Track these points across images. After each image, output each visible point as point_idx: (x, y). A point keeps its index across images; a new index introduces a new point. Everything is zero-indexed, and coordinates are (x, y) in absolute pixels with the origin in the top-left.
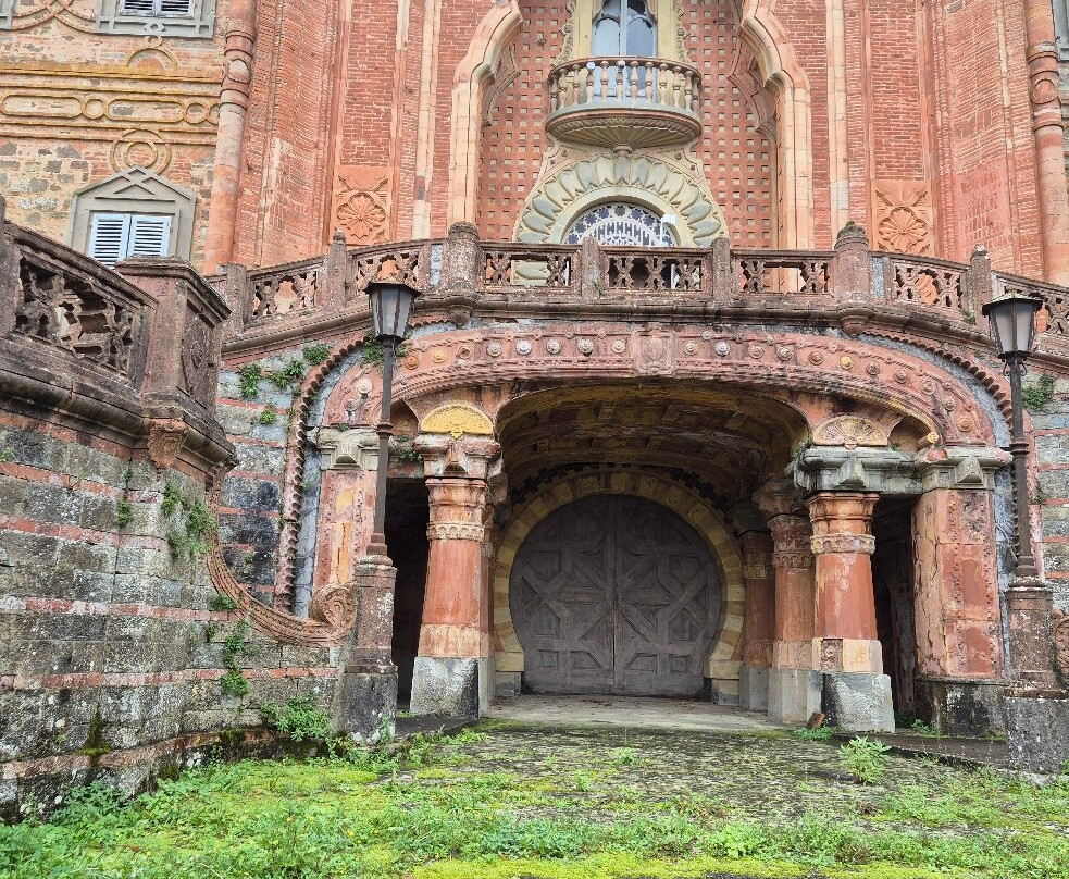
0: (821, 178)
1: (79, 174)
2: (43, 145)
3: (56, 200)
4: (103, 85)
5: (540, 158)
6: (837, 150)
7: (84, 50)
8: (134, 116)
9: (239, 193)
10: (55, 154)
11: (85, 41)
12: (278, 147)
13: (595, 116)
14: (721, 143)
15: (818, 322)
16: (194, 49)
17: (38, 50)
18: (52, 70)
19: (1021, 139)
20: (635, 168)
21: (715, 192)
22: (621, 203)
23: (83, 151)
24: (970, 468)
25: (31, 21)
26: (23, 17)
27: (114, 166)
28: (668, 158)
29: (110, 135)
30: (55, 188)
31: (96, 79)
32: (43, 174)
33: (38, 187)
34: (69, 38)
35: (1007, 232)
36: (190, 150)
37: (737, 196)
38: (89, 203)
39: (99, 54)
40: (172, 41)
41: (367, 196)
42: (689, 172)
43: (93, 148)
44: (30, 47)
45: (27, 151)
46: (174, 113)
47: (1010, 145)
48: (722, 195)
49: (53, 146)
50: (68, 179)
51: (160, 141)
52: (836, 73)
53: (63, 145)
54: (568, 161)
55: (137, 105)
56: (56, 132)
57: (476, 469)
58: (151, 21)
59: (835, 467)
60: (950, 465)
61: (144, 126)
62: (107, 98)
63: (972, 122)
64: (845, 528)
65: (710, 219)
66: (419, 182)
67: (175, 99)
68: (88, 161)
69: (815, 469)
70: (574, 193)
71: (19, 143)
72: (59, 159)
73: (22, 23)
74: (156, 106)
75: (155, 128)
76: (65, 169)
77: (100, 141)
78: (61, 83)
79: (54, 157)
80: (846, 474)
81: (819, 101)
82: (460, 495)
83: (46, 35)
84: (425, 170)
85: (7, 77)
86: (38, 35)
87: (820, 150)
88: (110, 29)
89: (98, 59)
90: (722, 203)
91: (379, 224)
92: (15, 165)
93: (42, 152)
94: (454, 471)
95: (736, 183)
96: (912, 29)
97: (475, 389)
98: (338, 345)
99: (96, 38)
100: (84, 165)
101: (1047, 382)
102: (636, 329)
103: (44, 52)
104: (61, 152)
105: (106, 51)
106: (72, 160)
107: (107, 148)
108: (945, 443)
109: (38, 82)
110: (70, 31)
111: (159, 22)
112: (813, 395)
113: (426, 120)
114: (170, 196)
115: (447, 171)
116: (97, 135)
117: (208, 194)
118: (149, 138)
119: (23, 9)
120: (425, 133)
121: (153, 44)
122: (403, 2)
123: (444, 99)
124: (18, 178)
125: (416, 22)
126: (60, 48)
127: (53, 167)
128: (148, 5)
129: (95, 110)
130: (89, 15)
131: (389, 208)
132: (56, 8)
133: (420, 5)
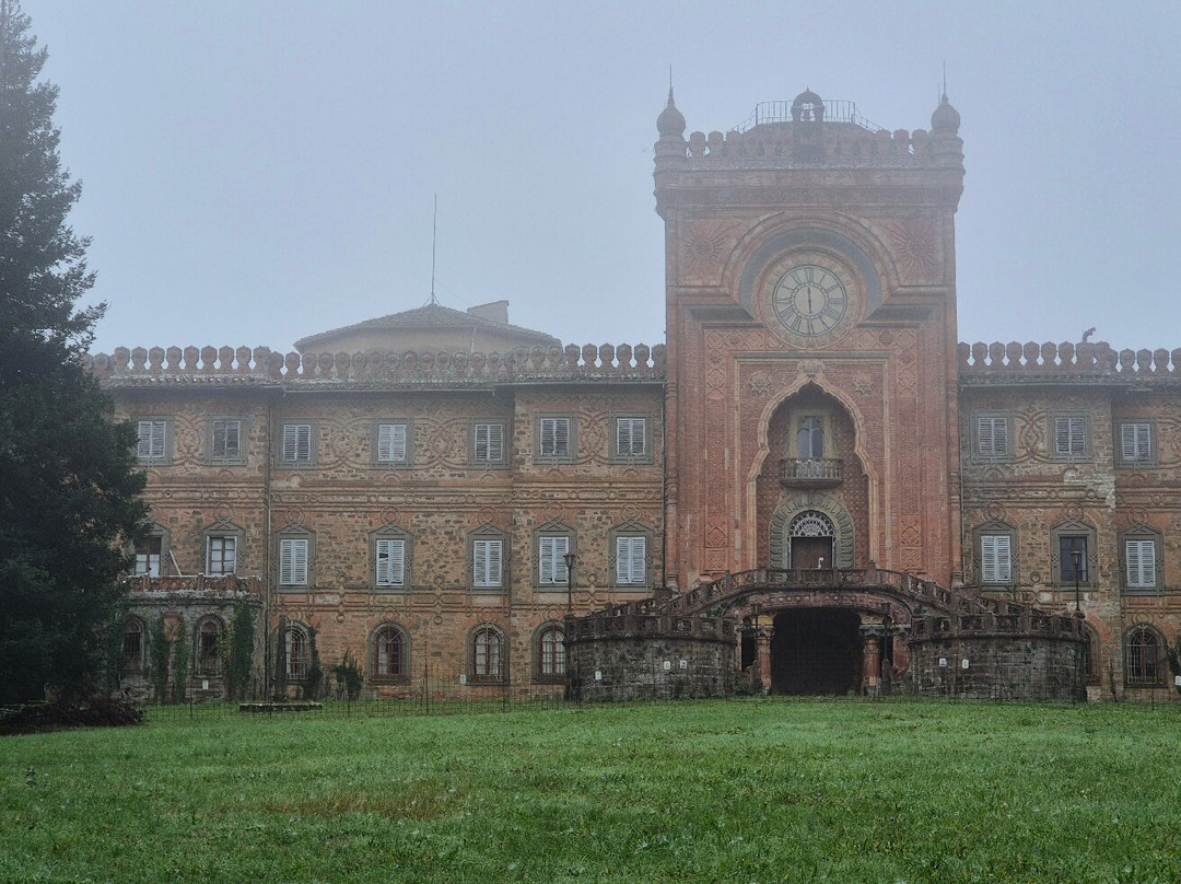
0: (882, 513)
1: (609, 521)
2: (595, 510)
3: (602, 532)
4: (614, 485)
5: (778, 495)
6: (887, 504)
7: (604, 471)
8: (627, 497)
9: (678, 535)
10: (600, 514)
11: (605, 467)
12: (689, 517)
13: (800, 482)
14: (851, 485)
15: (863, 590)
16: (647, 469)
17: (588, 471)
18: (598, 480)
19: (944, 508)
20: (817, 498)
21: (848, 508)
22: (811, 513)
23: (610, 512)
24: (902, 631)
25: (584, 460)
26: (582, 458)
27: (622, 518)
28: (830, 494)
29: (619, 505)
30: (601, 528)
31: (611, 483)
32: (596, 522)
33: (595, 527)
34: (599, 466)
36: (649, 510)
37: (857, 508)
38: (615, 533)
39: (611, 472)
40: (637, 466)
41: (718, 529)
42: (838, 499)
43: (614, 511)
44: (585, 471)
45: (590, 513)
46: (642, 495)
49: (599, 511)
50: (605, 523)
51: (638, 507)
52: (887, 473)
53: (602, 510)
54: (790, 496)
55: (627, 492)
56: (598, 506)
57: (768, 634)
58: (630, 458)
59: (868, 630)
60: (898, 629)
61: (631, 501)
62: (617, 491)
64: (871, 647)
65: (847, 519)
66: (736, 522)
67: (642, 490)
68: (612, 516)
69: (863, 631)
70: (792, 509)
71: (587, 510)
72: (601, 516)
73: (581, 461)
74: (635, 493)
75: (636, 502)
76: (604, 520)
77: (616, 508)
78: (599, 485)
80: (870, 632)
81: (881, 483)
82: (764, 642)
83: (590, 465)
84: (738, 517)
85: (579, 484)
86: (587, 466)
87: (882, 504)
88: (615, 462)
89: (611, 474)
92: (585, 519)
93: (596, 513)
94: (762, 635)
97: (767, 612)
98: (730, 602)
99: (609, 466)
100: (610, 518)
101: (921, 607)
102: (812, 594)
103: (591, 472)
104: (602, 513)
105: (614, 471)
106: (606, 516)
107: (618, 511)
108: (895, 623)
109: (590, 485)
110: (599, 463)
111: (632, 458)
112: (862, 611)
113: (737, 497)
114: (643, 529)
115: (745, 517)
116: (614, 505)
117: (657, 527)
118: (633, 506)
119: (580, 455)
120: (738, 503)
121: (631, 467)
122: (726, 451)
123: (744, 489)
124: (587, 524)
125: (732, 458)
126: (596, 470)
127: (600, 519)
128: (627, 450)
129: (612, 495)
130: (606, 456)
131: (726, 533)
132: (592, 454)
133: (732, 451)
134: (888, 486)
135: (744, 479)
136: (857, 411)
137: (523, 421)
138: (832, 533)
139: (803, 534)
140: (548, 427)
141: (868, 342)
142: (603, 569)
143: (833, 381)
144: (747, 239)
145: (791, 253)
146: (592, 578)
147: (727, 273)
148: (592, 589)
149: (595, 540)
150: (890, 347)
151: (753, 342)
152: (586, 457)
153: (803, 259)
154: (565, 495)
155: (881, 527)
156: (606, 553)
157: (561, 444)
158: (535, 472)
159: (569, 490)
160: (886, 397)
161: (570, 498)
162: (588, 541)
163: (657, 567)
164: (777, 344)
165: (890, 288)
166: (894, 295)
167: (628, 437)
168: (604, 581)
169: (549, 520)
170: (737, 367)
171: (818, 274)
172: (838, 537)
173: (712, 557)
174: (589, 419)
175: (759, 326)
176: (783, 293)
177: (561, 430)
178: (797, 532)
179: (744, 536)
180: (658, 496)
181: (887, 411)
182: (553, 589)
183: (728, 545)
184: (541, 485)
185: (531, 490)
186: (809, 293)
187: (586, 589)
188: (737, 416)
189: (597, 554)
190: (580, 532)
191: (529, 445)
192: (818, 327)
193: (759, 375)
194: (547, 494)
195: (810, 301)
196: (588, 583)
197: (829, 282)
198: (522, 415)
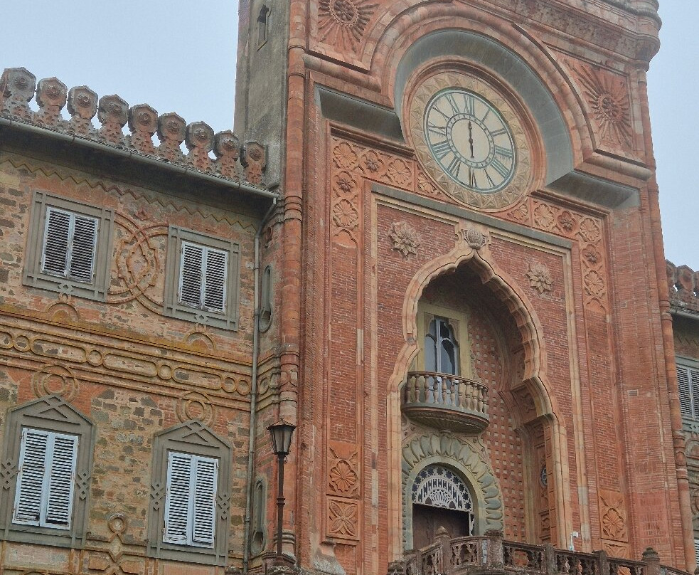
1: (156, 419)
2: (132, 394)
3: (142, 437)
4: (169, 355)
6: (580, 467)
7: (155, 326)
8: (190, 381)
10: (140, 402)
11: (155, 319)
14: (496, 435)
16: (225, 337)
17: (125, 321)
18: (135, 338)
20: (452, 445)
21: (495, 468)
22: (443, 467)
23: (159, 402)
25: (120, 299)
26: (115, 294)
27: (179, 417)
28: (470, 441)
29: (175, 393)
30: (141, 429)
31: (164, 350)
32: (133, 417)
33: (130, 426)
34: (145, 316)
35: (667, 536)
36: (227, 411)
37: (505, 472)
38: (164, 442)
39: (165, 330)
40: (211, 329)
41: (345, 462)
42: (480, 452)
43: (165, 402)
44: (119, 318)
45: (121, 398)
46: (216, 383)
47: (666, 486)
48: (498, 471)
49: (139, 397)
50: (150, 422)
51: (209, 402)
52: (577, 419)
53: (145, 396)
54: (415, 434)
55: (191, 373)
56: (139, 386)
58: (199, 313)
61: (197, 390)
62: (174, 366)
63: (645, 465)
66: (373, 456)
67: (217, 373)
68: (163, 411)
70: (419, 457)
71: (116, 391)
72: (143, 407)
73: (114, 299)
74: (203, 375)
75: (206, 392)
76: (147, 415)
77: (169, 397)
78: (142, 349)
79: (139, 405)
81: (570, 435)
83: (129, 311)
84: (376, 449)
85: (105, 339)
86: (124, 310)
87: (572, 465)
88: (173, 315)
89: (165, 334)
90: (498, 475)
91: (353, 483)
92: (113, 407)
93: (132, 400)
95: (505, 463)
96: (611, 398)
99: (163, 319)
100: (159, 413)
103: (129, 323)
104: (145, 402)
105: (170, 329)
106: (151, 408)
107: (174, 403)
109: (126, 346)
110: (146, 310)
111: (205, 314)
113: (374, 414)
114: (216, 443)
115: (385, 451)
116: (166, 391)
117: (239, 444)
118: (201, 400)
119: (114, 289)
120: (374, 423)
121: (201, 330)
122: (360, 333)
123: (382, 401)
124: (116, 419)
125: (367, 347)
126: (137, 321)
127: (139, 412)
128: (196, 300)
129: (165, 373)
130: (159, 300)
131: (358, 474)
132: (136, 292)
133: (367, 335)
134: (579, 439)
135: (383, 387)
136: (534, 315)
137: (14, 204)
138: (468, 506)
139: (429, 501)
140: (59, 224)
141: (545, 219)
142: (139, 510)
143: (504, 265)
144: (407, 18)
145: (449, 66)
146: (118, 526)
147: (378, 56)
148: (116, 548)
149: (128, 450)
150: (572, 235)
151: (398, 174)
152: (122, 294)
153: (464, 80)
154: (77, 355)
155: (575, 503)
156: (146, 479)
157: (81, 263)
158: (26, 300)
159: (88, 347)
160: (569, 305)
161: (88, 363)
162: (115, 450)
163: (236, 520)
164: (429, 188)
165: (585, 151)
166: (588, 161)
167: (198, 276)
168: (139, 533)
169: (45, 397)
170: (374, 206)
171: (481, 109)
172: (482, 514)
173: (335, 512)
174: (134, 230)
175: (408, 154)
176: (435, 119)
177: (84, 238)
178: (420, 497)
179: (385, 484)
180: (244, 389)
181: (571, 325)
182: (37, 539)
183: (361, 495)
184: (34, 327)
185: (16, 333)
186: (470, 129)
187: (104, 547)
188: (373, 280)
189: (129, 478)
190: (102, 432)
191: (19, 249)
192: (482, 183)
193: (404, 227)
194: (45, 347)
195: (471, 141)
196: (109, 536)
197: (494, 123)
198: (12, 192)
